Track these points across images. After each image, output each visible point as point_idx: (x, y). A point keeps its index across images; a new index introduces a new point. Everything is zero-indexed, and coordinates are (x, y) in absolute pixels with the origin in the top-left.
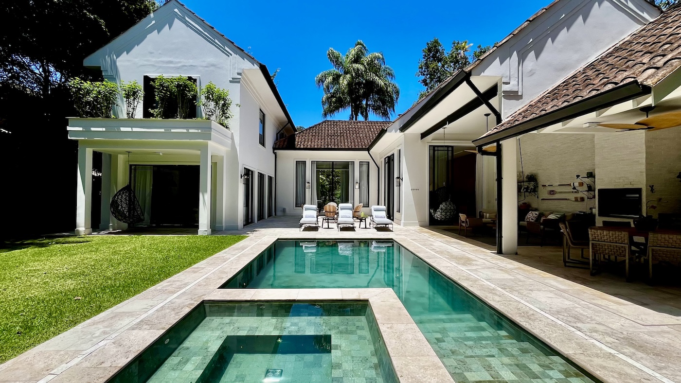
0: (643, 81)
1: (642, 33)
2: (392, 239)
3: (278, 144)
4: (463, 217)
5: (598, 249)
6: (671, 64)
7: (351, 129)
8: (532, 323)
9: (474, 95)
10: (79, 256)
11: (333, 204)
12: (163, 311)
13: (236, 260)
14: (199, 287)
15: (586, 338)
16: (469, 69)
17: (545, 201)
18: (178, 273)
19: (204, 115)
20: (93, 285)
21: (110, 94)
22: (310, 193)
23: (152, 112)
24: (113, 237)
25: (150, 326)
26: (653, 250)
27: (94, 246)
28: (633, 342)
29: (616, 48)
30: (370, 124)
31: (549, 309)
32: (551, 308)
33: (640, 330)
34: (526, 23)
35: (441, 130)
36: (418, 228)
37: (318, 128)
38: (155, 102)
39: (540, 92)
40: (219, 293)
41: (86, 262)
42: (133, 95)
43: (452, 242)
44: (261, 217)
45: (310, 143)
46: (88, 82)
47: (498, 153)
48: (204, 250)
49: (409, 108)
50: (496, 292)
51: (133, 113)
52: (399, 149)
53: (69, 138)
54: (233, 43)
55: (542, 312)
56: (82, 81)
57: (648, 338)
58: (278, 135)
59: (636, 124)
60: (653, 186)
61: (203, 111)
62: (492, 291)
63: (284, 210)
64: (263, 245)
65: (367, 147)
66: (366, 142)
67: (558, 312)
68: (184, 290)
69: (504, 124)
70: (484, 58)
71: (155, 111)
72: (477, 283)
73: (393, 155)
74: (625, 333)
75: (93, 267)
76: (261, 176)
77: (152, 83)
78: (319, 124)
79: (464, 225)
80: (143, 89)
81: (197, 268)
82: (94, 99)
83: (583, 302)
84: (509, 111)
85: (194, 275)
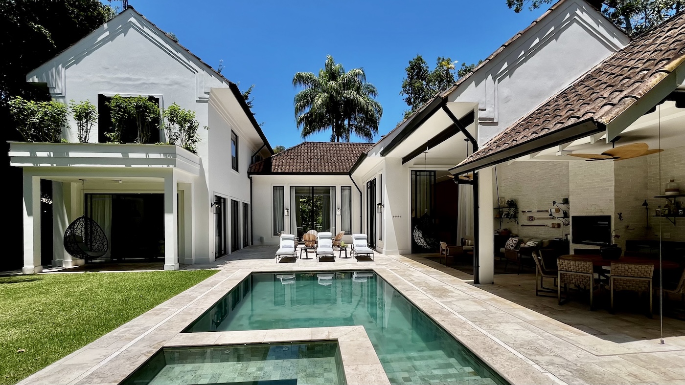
0: (598, 118)
1: (612, 61)
2: (372, 270)
3: (254, 168)
4: (443, 245)
5: (566, 279)
6: (624, 102)
7: (332, 151)
8: (494, 358)
9: (451, 122)
10: (25, 300)
11: (312, 232)
12: (117, 362)
13: (203, 299)
14: (160, 332)
15: (542, 371)
16: (445, 95)
17: (524, 227)
18: (138, 316)
19: (167, 139)
20: (40, 333)
21: (58, 114)
22: (290, 220)
23: (108, 136)
24: (67, 275)
25: (102, 379)
26: (614, 280)
27: (44, 287)
28: (585, 374)
29: (588, 75)
30: (352, 146)
31: (513, 342)
32: (515, 341)
33: (592, 361)
34: (502, 48)
35: (422, 155)
36: (398, 256)
37: (296, 151)
38: (111, 124)
39: (516, 119)
40: (182, 337)
41: (34, 306)
42: (86, 117)
43: (431, 272)
44: (235, 247)
45: (288, 167)
46: (32, 101)
47: (475, 182)
48: (169, 288)
49: (390, 131)
50: (466, 326)
51: (86, 137)
52: (380, 173)
53: (11, 165)
54: (199, 59)
55: (506, 346)
56: (25, 101)
57: (598, 368)
58: (254, 158)
59: (603, 154)
60: (621, 213)
61: (167, 135)
62: (462, 325)
63: (261, 239)
64: (235, 281)
65: (349, 170)
66: (348, 165)
67: (521, 345)
68: (142, 336)
69: (480, 152)
70: (460, 84)
71: (111, 135)
72: (449, 317)
73: (375, 179)
74: (579, 365)
75: (42, 313)
76: (235, 204)
77: (107, 103)
78: (298, 146)
79: (444, 253)
80: (97, 110)
81: (160, 309)
82: (40, 121)
83: (547, 334)
84: (485, 137)
85: (155, 318)
